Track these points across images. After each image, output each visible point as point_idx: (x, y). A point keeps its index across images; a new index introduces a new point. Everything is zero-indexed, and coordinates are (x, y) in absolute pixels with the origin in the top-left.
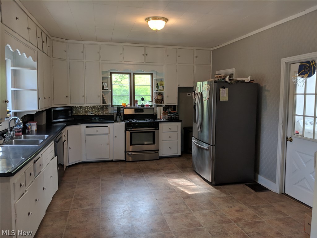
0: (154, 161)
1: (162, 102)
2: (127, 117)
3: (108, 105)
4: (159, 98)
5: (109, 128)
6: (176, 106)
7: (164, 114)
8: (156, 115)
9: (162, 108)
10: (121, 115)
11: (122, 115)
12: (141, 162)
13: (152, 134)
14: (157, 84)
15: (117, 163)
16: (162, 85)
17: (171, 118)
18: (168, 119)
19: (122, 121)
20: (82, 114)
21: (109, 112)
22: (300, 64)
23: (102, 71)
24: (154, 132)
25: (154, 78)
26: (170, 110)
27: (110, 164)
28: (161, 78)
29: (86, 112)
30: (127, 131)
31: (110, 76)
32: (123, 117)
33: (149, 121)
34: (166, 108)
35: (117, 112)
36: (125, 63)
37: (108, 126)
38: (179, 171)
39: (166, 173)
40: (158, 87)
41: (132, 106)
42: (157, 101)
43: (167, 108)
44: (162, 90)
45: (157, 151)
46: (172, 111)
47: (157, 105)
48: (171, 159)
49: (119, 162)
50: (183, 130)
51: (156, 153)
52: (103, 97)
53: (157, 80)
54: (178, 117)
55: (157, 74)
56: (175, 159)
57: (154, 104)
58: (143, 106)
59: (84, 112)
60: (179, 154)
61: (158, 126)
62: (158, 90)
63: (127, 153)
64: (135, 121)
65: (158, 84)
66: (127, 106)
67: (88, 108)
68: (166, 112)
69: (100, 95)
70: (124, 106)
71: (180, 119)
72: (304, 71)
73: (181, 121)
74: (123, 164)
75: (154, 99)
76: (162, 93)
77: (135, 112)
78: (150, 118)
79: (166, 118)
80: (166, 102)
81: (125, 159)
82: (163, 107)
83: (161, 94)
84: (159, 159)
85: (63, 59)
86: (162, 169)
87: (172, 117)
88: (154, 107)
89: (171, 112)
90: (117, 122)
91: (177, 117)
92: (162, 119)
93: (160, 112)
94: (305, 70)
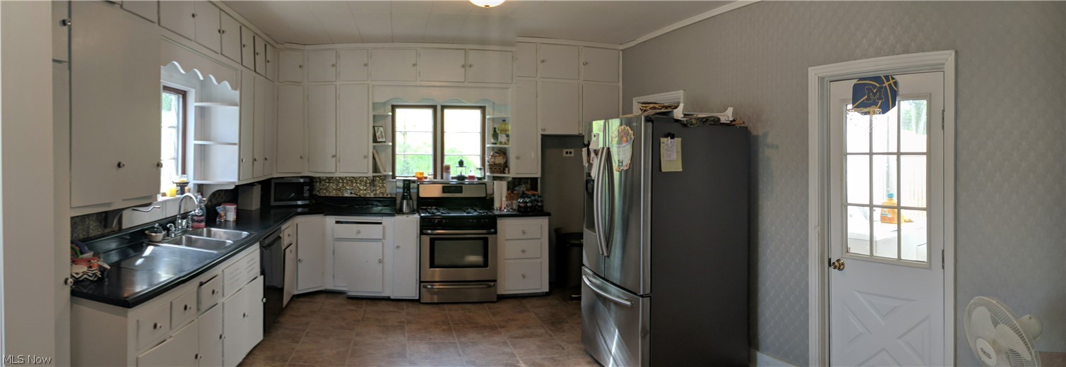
0: (485, 305)
1: (504, 170)
2: (424, 203)
3: (385, 176)
4: (498, 161)
5: (384, 228)
6: (536, 179)
7: (509, 198)
8: (492, 200)
9: (504, 184)
10: (411, 198)
11: (414, 197)
12: (455, 306)
13: (480, 243)
14: (495, 128)
15: (400, 304)
16: (505, 131)
17: (526, 207)
18: (519, 211)
19: (412, 212)
20: (331, 195)
21: (388, 191)
22: (855, 82)
23: (374, 104)
24: (485, 241)
25: (487, 117)
26: (522, 188)
27: (382, 306)
28: (503, 115)
29: (339, 190)
30: (422, 236)
31: (390, 114)
32: (415, 203)
33: (475, 214)
34: (514, 184)
35: (404, 193)
36: (423, 83)
37: (380, 223)
38: (542, 331)
39: (512, 337)
40: (495, 135)
41: (439, 179)
42: (493, 168)
43: (517, 184)
44: (505, 144)
45: (492, 284)
46: (528, 190)
47: (494, 177)
48: (524, 301)
49: (404, 303)
50: (554, 234)
51: (490, 286)
52: (374, 158)
53: (493, 120)
54: (542, 206)
55: (494, 109)
56: (534, 301)
57: (488, 174)
58: (461, 178)
59: (337, 190)
60: (546, 289)
61: (495, 226)
62: (496, 144)
63: (422, 284)
64: (442, 213)
65: (497, 130)
66: (426, 178)
67: (345, 181)
68: (515, 192)
69: (368, 152)
70: (419, 179)
71: (546, 209)
72: (867, 99)
73: (548, 214)
74: (413, 310)
75: (487, 164)
76: (505, 149)
77: (444, 192)
78: (477, 206)
79: (515, 207)
80: (514, 171)
81: (417, 298)
82: (508, 183)
83: (502, 152)
84: (496, 300)
85: (296, 83)
86: (502, 327)
87: (528, 205)
88: (486, 180)
89: (525, 194)
90: (403, 214)
91: (539, 204)
92: (505, 208)
93: (500, 192)
94: (869, 96)
